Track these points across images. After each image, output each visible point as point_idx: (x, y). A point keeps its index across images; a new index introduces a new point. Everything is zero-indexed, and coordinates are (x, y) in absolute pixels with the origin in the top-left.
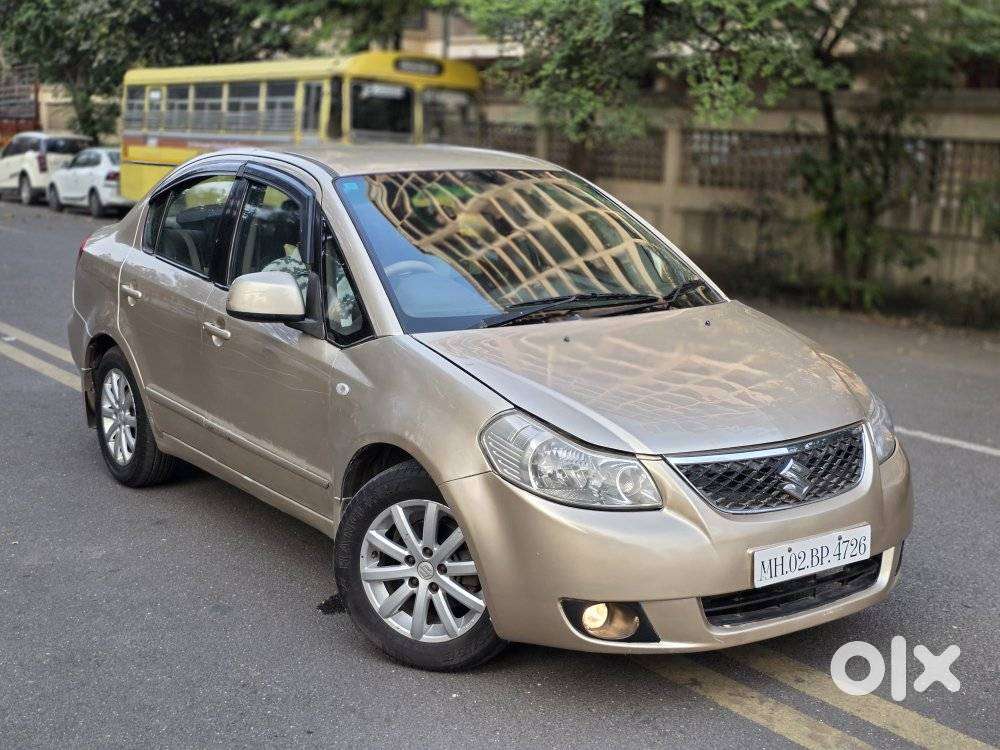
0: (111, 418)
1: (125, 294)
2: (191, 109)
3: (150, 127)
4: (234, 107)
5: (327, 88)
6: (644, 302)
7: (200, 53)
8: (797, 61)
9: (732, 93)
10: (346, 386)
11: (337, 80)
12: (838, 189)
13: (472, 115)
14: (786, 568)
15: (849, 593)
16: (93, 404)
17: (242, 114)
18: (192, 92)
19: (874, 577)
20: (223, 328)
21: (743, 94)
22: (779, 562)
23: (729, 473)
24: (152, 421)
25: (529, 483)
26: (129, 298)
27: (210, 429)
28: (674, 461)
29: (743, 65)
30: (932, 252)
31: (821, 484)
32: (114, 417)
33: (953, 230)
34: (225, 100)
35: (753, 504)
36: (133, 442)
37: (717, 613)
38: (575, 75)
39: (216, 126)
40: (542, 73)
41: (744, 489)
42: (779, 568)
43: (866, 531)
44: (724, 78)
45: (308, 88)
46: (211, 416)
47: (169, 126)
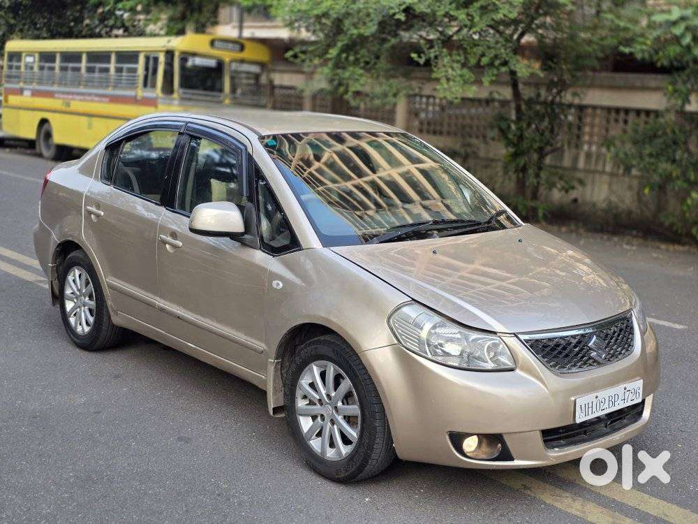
0: (73, 301)
1: (90, 213)
2: (57, 70)
3: (25, 82)
4: (90, 70)
5: (162, 58)
6: (474, 225)
7: (59, 30)
8: (504, 56)
9: (461, 76)
10: (280, 283)
11: (170, 54)
12: (521, 138)
13: (264, 80)
14: (594, 409)
15: (626, 425)
16: (57, 291)
17: (97, 75)
18: (58, 59)
19: (640, 414)
20: (177, 240)
21: (467, 76)
22: (590, 406)
23: (558, 345)
24: (109, 303)
25: (426, 353)
26: (92, 216)
27: (162, 310)
28: (523, 337)
29: (468, 56)
30: (581, 182)
31: (612, 352)
32: (75, 300)
33: (593, 167)
34: (84, 64)
35: (572, 366)
36: (91, 319)
37: (551, 440)
38: (352, 58)
39: (76, 83)
40: (329, 56)
41: (567, 356)
42: (590, 409)
43: (639, 384)
44: (455, 65)
45: (147, 58)
46: (162, 301)
47: (40, 82)
